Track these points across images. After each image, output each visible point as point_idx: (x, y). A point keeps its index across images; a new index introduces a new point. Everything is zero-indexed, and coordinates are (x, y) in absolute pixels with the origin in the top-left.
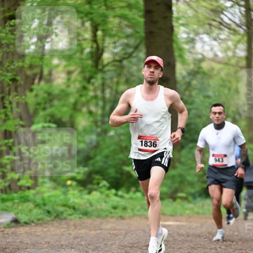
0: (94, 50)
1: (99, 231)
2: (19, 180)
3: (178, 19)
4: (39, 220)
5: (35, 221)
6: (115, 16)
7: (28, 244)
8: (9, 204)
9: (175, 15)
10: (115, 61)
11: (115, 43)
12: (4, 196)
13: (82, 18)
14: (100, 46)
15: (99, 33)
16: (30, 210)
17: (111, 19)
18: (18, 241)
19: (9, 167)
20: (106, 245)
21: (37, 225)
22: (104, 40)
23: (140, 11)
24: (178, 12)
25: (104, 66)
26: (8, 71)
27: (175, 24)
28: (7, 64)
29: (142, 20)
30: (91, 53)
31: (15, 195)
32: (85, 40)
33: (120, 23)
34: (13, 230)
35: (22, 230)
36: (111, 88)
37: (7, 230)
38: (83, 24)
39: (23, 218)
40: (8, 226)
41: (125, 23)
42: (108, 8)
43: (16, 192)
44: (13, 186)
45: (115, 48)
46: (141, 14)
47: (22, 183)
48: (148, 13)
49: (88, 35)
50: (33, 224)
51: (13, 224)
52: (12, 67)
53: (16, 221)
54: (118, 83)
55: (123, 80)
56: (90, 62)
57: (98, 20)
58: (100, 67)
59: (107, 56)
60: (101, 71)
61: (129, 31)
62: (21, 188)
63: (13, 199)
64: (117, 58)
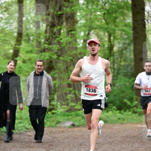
0: (109, 46)
1: (112, 130)
2: (75, 106)
3: (148, 31)
4: (84, 124)
5: (82, 125)
6: (119, 30)
7: (79, 136)
8: (70, 117)
9: (147, 29)
10: (119, 51)
11: (119, 43)
12: (68, 113)
13: (104, 31)
14: (112, 44)
15: (112, 38)
16: (80, 120)
17: (117, 31)
18: (74, 134)
19: (70, 100)
20: (115, 136)
21: (83, 127)
22: (114, 41)
23: (131, 27)
24: (148, 28)
25: (114, 53)
26: (70, 56)
27: (147, 33)
28: (69, 52)
29: (132, 32)
30: (108, 47)
31: (73, 113)
32: (105, 41)
33: (121, 33)
34: (72, 129)
35: (76, 129)
36: (117, 63)
37: (69, 129)
38: (104, 34)
39: (76, 124)
40: (70, 127)
41: (123, 33)
42: (116, 26)
43: (73, 112)
44: (72, 109)
45: (119, 45)
46: (131, 29)
47: (76, 107)
48: (134, 28)
49: (106, 39)
50: (81, 127)
51: (72, 126)
52: (71, 54)
53: (73, 125)
54: (120, 61)
55: (123, 59)
56: (107, 52)
57: (111, 32)
58: (112, 54)
59: (115, 49)
60: (113, 56)
61: (125, 37)
62: (76, 110)
63: (72, 115)
64: (120, 49)
